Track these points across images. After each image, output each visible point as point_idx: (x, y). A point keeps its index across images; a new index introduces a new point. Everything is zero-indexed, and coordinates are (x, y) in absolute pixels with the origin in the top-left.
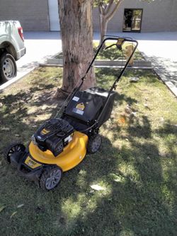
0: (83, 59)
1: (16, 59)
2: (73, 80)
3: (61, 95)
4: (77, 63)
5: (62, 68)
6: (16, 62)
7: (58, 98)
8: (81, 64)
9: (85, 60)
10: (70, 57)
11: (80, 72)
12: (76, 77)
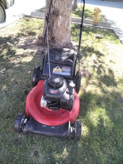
0: (63, 12)
1: (6, 8)
2: (52, 30)
3: (41, 41)
4: (57, 16)
5: (44, 20)
6: (6, 10)
7: (38, 44)
8: (60, 17)
9: (65, 14)
10: (52, 9)
11: (59, 24)
12: (55, 28)
